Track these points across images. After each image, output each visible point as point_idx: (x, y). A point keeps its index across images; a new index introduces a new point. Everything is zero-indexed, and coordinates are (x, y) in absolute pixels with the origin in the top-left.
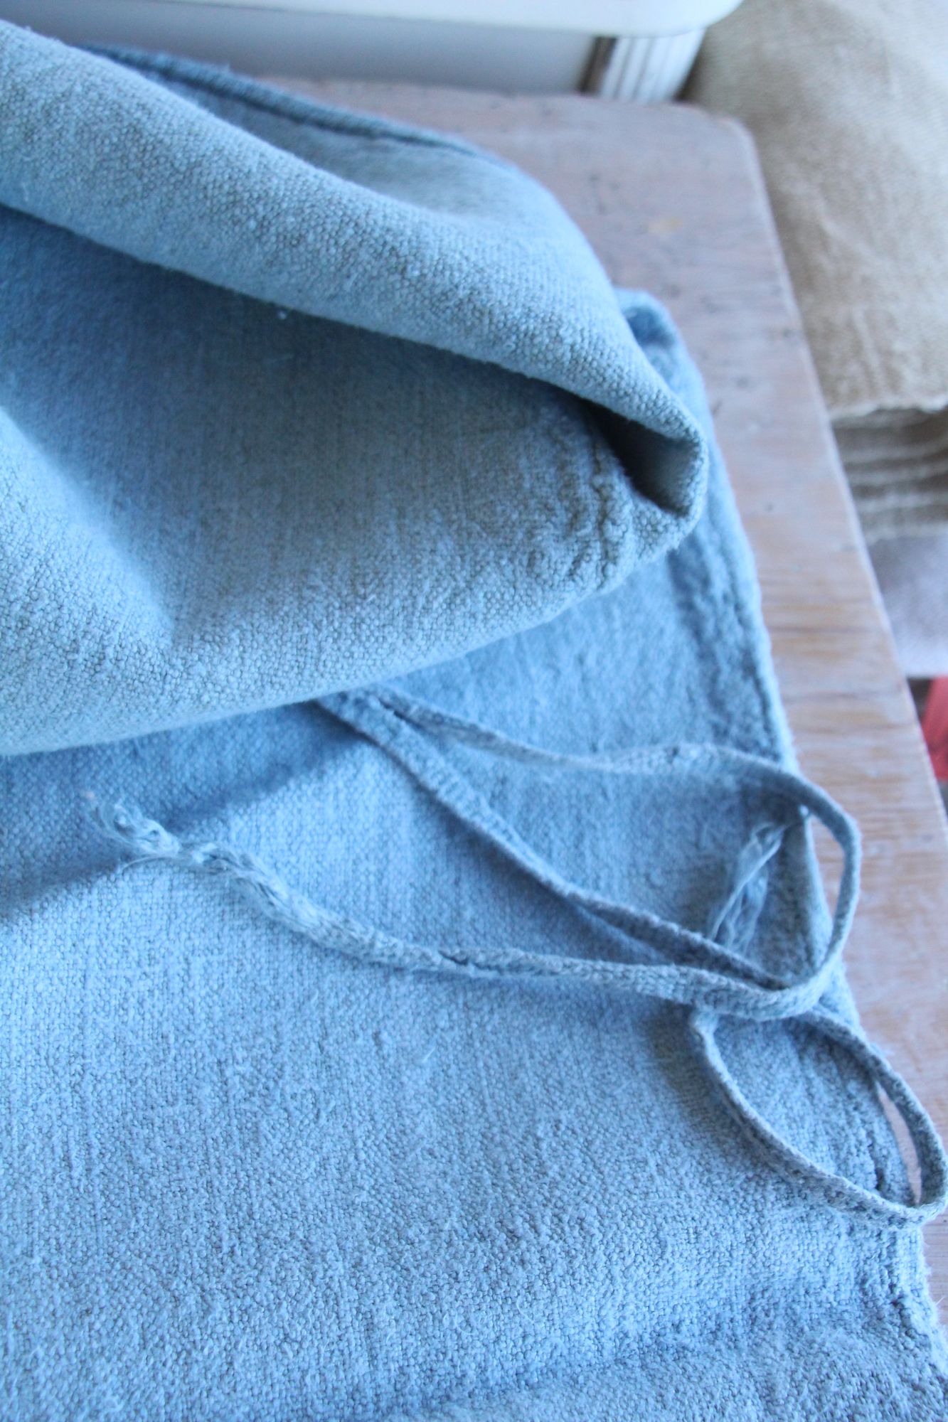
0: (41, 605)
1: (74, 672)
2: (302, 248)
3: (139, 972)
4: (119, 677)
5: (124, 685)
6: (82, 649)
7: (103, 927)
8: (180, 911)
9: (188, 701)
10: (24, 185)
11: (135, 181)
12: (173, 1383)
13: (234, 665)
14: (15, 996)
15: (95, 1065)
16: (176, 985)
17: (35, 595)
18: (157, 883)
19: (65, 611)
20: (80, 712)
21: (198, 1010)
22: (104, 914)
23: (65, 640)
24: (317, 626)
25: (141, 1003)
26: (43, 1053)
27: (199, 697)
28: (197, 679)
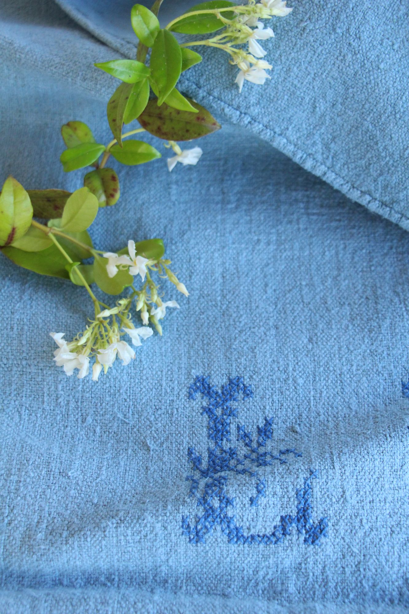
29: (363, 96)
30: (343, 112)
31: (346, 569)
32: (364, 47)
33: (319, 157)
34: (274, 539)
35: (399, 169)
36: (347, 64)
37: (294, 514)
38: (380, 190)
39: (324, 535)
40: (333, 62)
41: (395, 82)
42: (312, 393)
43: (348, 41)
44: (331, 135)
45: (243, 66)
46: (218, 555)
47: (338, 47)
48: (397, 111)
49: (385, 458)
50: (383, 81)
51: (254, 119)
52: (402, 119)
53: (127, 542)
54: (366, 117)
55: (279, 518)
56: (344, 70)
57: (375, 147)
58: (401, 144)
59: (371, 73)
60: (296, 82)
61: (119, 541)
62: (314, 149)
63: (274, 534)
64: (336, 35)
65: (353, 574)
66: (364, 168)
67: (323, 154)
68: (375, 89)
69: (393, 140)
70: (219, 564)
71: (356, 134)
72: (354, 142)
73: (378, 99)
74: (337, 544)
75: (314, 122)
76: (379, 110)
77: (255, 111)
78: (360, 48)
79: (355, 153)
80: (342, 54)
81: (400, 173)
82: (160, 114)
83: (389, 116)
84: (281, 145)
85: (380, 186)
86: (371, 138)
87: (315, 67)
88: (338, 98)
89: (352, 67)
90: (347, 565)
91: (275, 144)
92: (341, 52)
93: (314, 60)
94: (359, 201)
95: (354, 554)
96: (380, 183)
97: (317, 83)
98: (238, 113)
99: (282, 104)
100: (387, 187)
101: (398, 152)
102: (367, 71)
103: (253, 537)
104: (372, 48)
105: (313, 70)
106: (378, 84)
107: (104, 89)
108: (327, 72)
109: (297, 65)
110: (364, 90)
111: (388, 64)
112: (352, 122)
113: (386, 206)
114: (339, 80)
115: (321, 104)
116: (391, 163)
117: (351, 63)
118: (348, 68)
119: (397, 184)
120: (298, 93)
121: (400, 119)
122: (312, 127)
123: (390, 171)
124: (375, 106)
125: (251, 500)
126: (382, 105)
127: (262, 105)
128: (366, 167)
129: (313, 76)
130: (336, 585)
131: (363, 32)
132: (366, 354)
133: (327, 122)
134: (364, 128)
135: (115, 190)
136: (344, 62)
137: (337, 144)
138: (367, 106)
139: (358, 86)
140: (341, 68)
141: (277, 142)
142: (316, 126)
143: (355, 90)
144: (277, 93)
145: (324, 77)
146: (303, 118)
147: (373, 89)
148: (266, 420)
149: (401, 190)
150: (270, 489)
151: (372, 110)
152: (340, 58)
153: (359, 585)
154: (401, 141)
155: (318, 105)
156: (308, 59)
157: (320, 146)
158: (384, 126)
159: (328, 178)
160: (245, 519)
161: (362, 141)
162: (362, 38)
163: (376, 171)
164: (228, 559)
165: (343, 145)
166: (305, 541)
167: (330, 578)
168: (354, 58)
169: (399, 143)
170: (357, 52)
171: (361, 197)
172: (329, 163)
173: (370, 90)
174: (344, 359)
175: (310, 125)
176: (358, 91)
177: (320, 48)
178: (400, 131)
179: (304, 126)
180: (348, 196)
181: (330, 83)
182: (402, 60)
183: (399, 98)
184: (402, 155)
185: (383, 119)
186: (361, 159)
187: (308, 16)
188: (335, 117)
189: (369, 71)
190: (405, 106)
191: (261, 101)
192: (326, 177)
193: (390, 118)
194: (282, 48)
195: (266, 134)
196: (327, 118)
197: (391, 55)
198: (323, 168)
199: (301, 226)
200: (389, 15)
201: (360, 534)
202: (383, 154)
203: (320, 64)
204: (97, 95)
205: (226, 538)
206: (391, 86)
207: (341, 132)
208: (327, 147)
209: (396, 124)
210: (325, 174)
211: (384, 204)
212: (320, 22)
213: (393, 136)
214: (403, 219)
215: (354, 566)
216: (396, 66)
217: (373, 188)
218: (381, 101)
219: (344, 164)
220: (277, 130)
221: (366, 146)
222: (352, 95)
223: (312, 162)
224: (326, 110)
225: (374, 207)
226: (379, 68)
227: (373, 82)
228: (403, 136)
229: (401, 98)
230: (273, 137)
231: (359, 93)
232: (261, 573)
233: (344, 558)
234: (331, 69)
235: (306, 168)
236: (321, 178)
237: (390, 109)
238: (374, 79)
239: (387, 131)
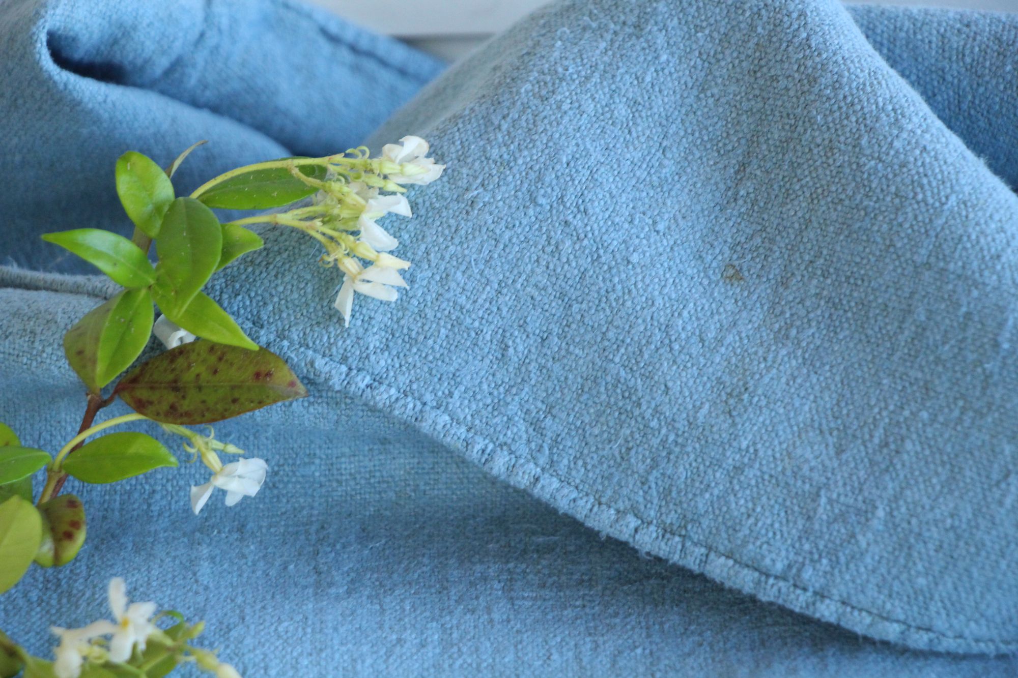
29: (602, 316)
30: (563, 353)
32: (595, 226)
33: (523, 450)
35: (689, 449)
36: (565, 260)
38: (655, 501)
40: (534, 257)
41: (665, 286)
43: (562, 217)
44: (543, 402)
45: (349, 265)
47: (544, 229)
48: (673, 338)
50: (640, 285)
51: (378, 380)
52: (685, 351)
54: (611, 357)
56: (559, 270)
57: (637, 412)
58: (688, 399)
59: (614, 271)
60: (462, 300)
62: (509, 434)
64: (538, 209)
66: (619, 460)
67: (529, 441)
68: (624, 301)
69: (670, 393)
71: (594, 392)
72: (592, 411)
73: (632, 318)
75: (507, 380)
76: (636, 338)
77: (382, 363)
78: (589, 228)
79: (596, 431)
80: (553, 242)
81: (692, 456)
82: (176, 381)
83: (657, 349)
84: (439, 427)
85: (655, 493)
86: (627, 394)
87: (499, 270)
88: (552, 326)
89: (574, 264)
91: (425, 427)
92: (549, 239)
93: (496, 255)
96: (653, 485)
97: (507, 300)
98: (344, 369)
99: (437, 348)
100: (670, 491)
101: (684, 415)
102: (606, 267)
104: (612, 229)
105: (496, 274)
106: (630, 291)
108: (524, 277)
109: (463, 268)
110: (603, 305)
111: (648, 254)
112: (584, 369)
113: (673, 533)
114: (550, 290)
115: (518, 340)
116: (672, 437)
117: (572, 257)
119: (689, 481)
120: (468, 321)
121: (680, 352)
122: (502, 389)
123: (672, 457)
124: (629, 332)
126: (642, 328)
127: (394, 352)
128: (622, 458)
129: (496, 286)
131: (593, 201)
133: (532, 375)
134: (609, 378)
135: (76, 525)
136: (557, 255)
137: (557, 420)
138: (611, 335)
139: (589, 298)
140: (551, 266)
141: (430, 421)
142: (511, 387)
143: (584, 306)
144: (424, 324)
145: (519, 286)
146: (482, 373)
147: (621, 301)
149: (698, 492)
151: (623, 341)
152: (548, 250)
154: (687, 394)
155: (510, 343)
156: (485, 254)
157: (522, 425)
158: (650, 368)
159: (543, 487)
162: (590, 212)
163: (644, 462)
165: (571, 419)
168: (577, 247)
169: (685, 397)
170: (582, 236)
171: (617, 521)
172: (543, 460)
173: (614, 304)
175: (497, 387)
176: (590, 308)
178: (684, 374)
179: (485, 387)
181: (533, 298)
182: (676, 249)
183: (676, 314)
184: (691, 420)
185: (646, 356)
186: (610, 441)
187: (479, 181)
188: (549, 364)
189: (610, 268)
190: (689, 328)
191: (391, 344)
192: (539, 486)
193: (661, 351)
194: (428, 240)
195: (405, 406)
196: (533, 367)
197: (652, 240)
198: (532, 470)
202: (654, 424)
203: (508, 262)
206: (657, 293)
207: (563, 394)
208: (536, 426)
209: (674, 362)
210: (537, 479)
211: (667, 531)
212: (503, 189)
213: (670, 384)
214: (712, 555)
216: (664, 258)
217: (641, 500)
218: (640, 321)
219: (576, 459)
220: (428, 397)
221: (617, 414)
222: (579, 317)
223: (507, 459)
224: (530, 351)
225: (648, 542)
226: (629, 262)
227: (619, 287)
228: (691, 382)
229: (680, 315)
230: (421, 412)
231: (593, 311)
234: (532, 271)
235: (495, 472)
236: (530, 491)
237: (658, 336)
238: (621, 281)
239: (656, 378)
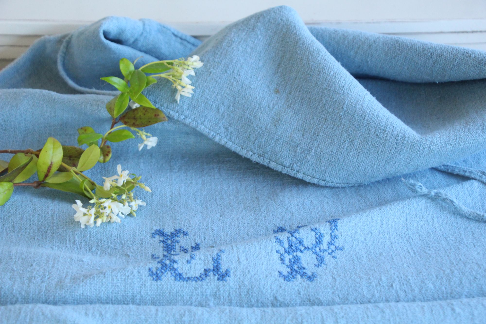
0: (388, 126)
1: (398, 142)
2: (443, 57)
3: (420, 220)
4: (409, 142)
5: (411, 144)
6: (400, 136)
7: (409, 209)
8: (429, 208)
9: (427, 148)
10: (369, 60)
11: (398, 51)
12: (446, 285)
13: (438, 139)
14: (389, 221)
15: (412, 236)
16: (431, 223)
17: (387, 124)
18: (422, 201)
19: (395, 127)
20: (400, 154)
21: (437, 229)
22: (409, 206)
23: (395, 134)
24: (459, 131)
25: (422, 226)
26: (398, 234)
27: (430, 147)
28: (429, 142)
29: (243, 101)
30: (233, 110)
31: (242, 294)
32: (242, 79)
33: (223, 135)
34: (201, 279)
35: (265, 135)
36: (234, 87)
37: (212, 268)
38: (257, 148)
39: (229, 276)
40: (226, 86)
41: (259, 94)
42: (222, 234)
43: (233, 76)
44: (228, 123)
45: (179, 88)
46: (169, 287)
47: (229, 79)
48: (261, 107)
49: (262, 247)
50: (253, 93)
51: (186, 117)
52: (265, 110)
53: (118, 280)
54: (246, 111)
55: (203, 270)
56: (233, 89)
57: (252, 125)
59: (247, 90)
60: (208, 97)
61: (113, 279)
62: (220, 131)
63: (200, 277)
64: (227, 74)
65: (246, 295)
67: (225, 133)
68: (249, 97)
69: (261, 121)
70: (170, 293)
71: (241, 120)
72: (241, 125)
73: (251, 102)
74: (236, 281)
75: (219, 117)
76: (252, 107)
77: (187, 113)
78: (240, 79)
79: (242, 130)
80: (231, 82)
81: (266, 137)
82: (134, 117)
83: (257, 110)
84: (202, 129)
85: (256, 146)
86: (250, 121)
87: (217, 89)
88: (231, 104)
89: (236, 88)
90: (242, 292)
91: (198, 129)
93: (216, 86)
94: (246, 156)
95: (245, 286)
96: (256, 144)
97: (219, 97)
98: (177, 114)
99: (201, 109)
100: (260, 145)
101: (264, 126)
102: (244, 89)
103: (188, 278)
104: (246, 79)
105: (217, 90)
106: (251, 95)
107: (102, 109)
108: (224, 91)
109: (208, 89)
110: (244, 98)
111: (255, 86)
112: (239, 114)
113: (261, 156)
114: (230, 94)
115: (222, 107)
116: (261, 132)
117: (236, 86)
118: (234, 89)
119: (265, 143)
120: (209, 102)
121: (263, 110)
122: (218, 120)
123: (261, 137)
124: (250, 105)
125: (187, 261)
126: (253, 104)
127: (190, 110)
128: (248, 137)
129: (216, 93)
130: (237, 302)
131: (241, 72)
132: (253, 219)
133: (226, 116)
134: (245, 117)
135: (109, 152)
136: (232, 86)
137: (232, 128)
138: (246, 106)
139: (240, 97)
140: (231, 89)
141: (199, 128)
142: (220, 119)
143: (239, 99)
144: (198, 103)
145: (222, 93)
146: (213, 116)
148: (196, 244)
149: (267, 146)
150: (198, 257)
151: (249, 108)
152: (230, 84)
153: (249, 301)
155: (220, 108)
156: (214, 85)
157: (223, 129)
158: (256, 114)
159: (228, 144)
160: (184, 269)
161: (245, 124)
162: (241, 75)
163: (254, 138)
164: (175, 290)
165: (235, 127)
166: (218, 279)
167: (233, 298)
168: (237, 84)
169: (264, 122)
170: (238, 81)
171: (247, 153)
172: (228, 138)
173: (247, 98)
174: (240, 222)
175: (216, 119)
177: (219, 81)
178: (264, 116)
179: (213, 119)
180: (240, 154)
181: (226, 97)
182: (262, 84)
184: (266, 127)
185: (255, 111)
186: (245, 133)
187: (212, 67)
188: (230, 113)
189: (246, 89)
190: (265, 104)
191: (190, 108)
192: (227, 144)
193: (258, 110)
194: (199, 82)
195: (193, 124)
196: (226, 114)
197: (256, 82)
198: (225, 140)
199: (216, 177)
200: (254, 66)
201: (249, 276)
202: (256, 128)
203: (220, 87)
204: (99, 112)
205: (173, 278)
206: (257, 95)
207: (233, 121)
208: (226, 129)
209: (262, 113)
210: (226, 142)
211: (259, 156)
212: (219, 69)
213: (261, 118)
214: (271, 162)
215: (246, 292)
216: (259, 87)
217: (253, 148)
218: (253, 102)
219: (236, 137)
220: (199, 121)
221: (247, 126)
222: (237, 101)
223: (219, 137)
224: (225, 110)
225: (255, 158)
226: (250, 88)
227: (248, 94)
228: (266, 118)
229: (263, 101)
230: (197, 125)
231: (241, 100)
232: (194, 298)
233: (240, 288)
234: (226, 90)
235: (216, 140)
237: (258, 106)
238: (248, 92)
239: (257, 117)
